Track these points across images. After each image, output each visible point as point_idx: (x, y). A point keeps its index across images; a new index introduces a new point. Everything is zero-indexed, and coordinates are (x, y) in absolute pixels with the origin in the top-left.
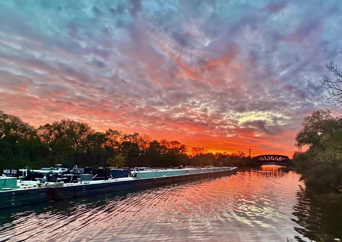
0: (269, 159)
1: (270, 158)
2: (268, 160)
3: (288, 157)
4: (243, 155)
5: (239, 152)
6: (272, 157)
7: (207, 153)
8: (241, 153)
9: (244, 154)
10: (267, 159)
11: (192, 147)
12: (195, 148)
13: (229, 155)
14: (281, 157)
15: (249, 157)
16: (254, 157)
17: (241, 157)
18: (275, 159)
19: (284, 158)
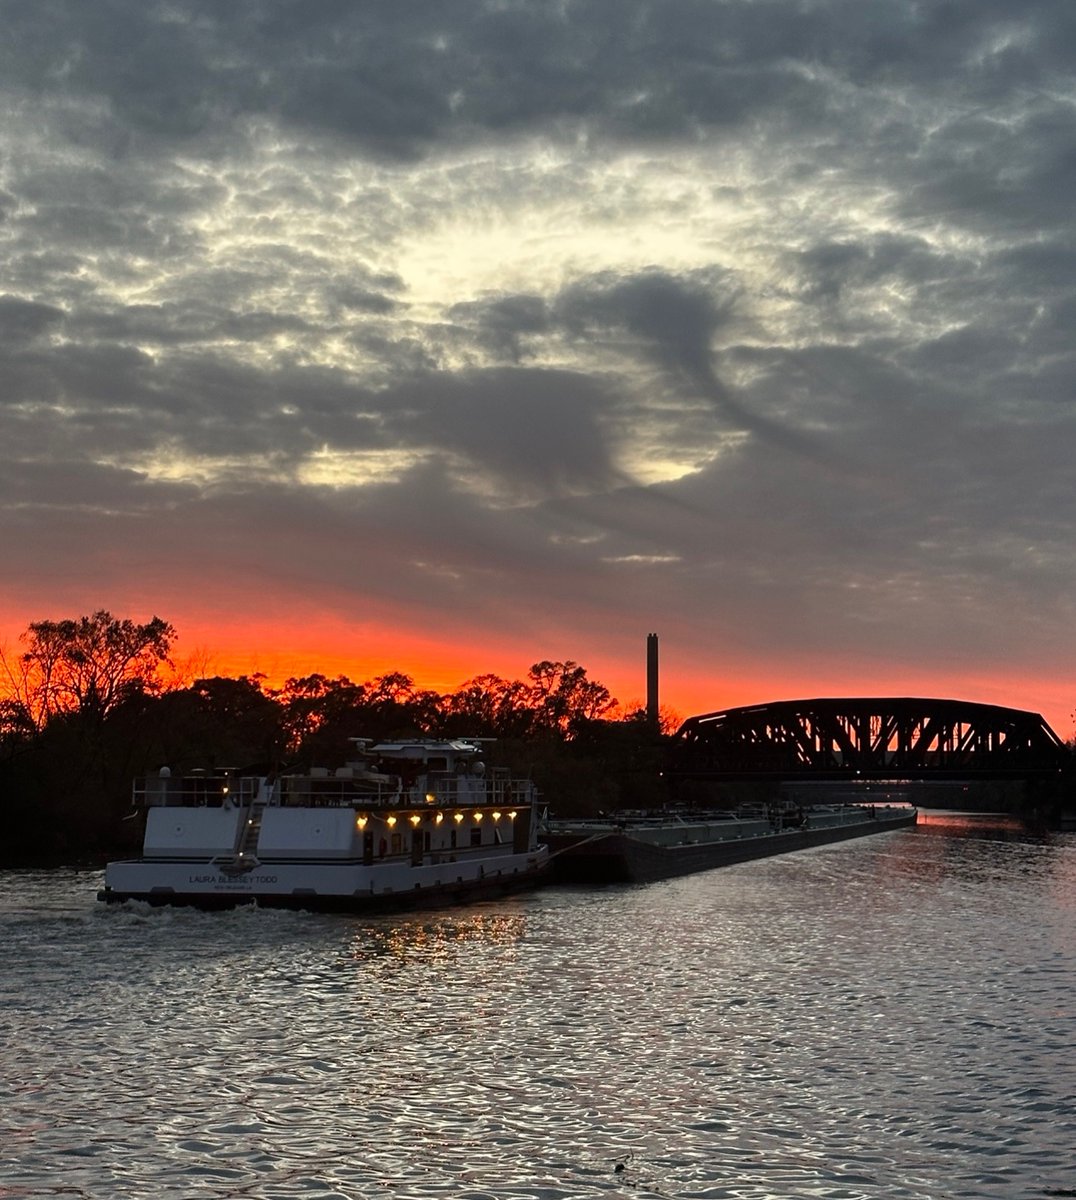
0: (844, 740)
1: (863, 733)
2: (836, 748)
3: (1037, 719)
4: (584, 701)
5: (536, 670)
6: (876, 724)
7: (199, 684)
8: (556, 684)
9: (595, 688)
10: (826, 744)
11: (39, 621)
12: (68, 629)
13: (439, 700)
14: (966, 727)
15: (648, 720)
16: (692, 724)
17: (565, 723)
18: (904, 740)
19: (1002, 737)
